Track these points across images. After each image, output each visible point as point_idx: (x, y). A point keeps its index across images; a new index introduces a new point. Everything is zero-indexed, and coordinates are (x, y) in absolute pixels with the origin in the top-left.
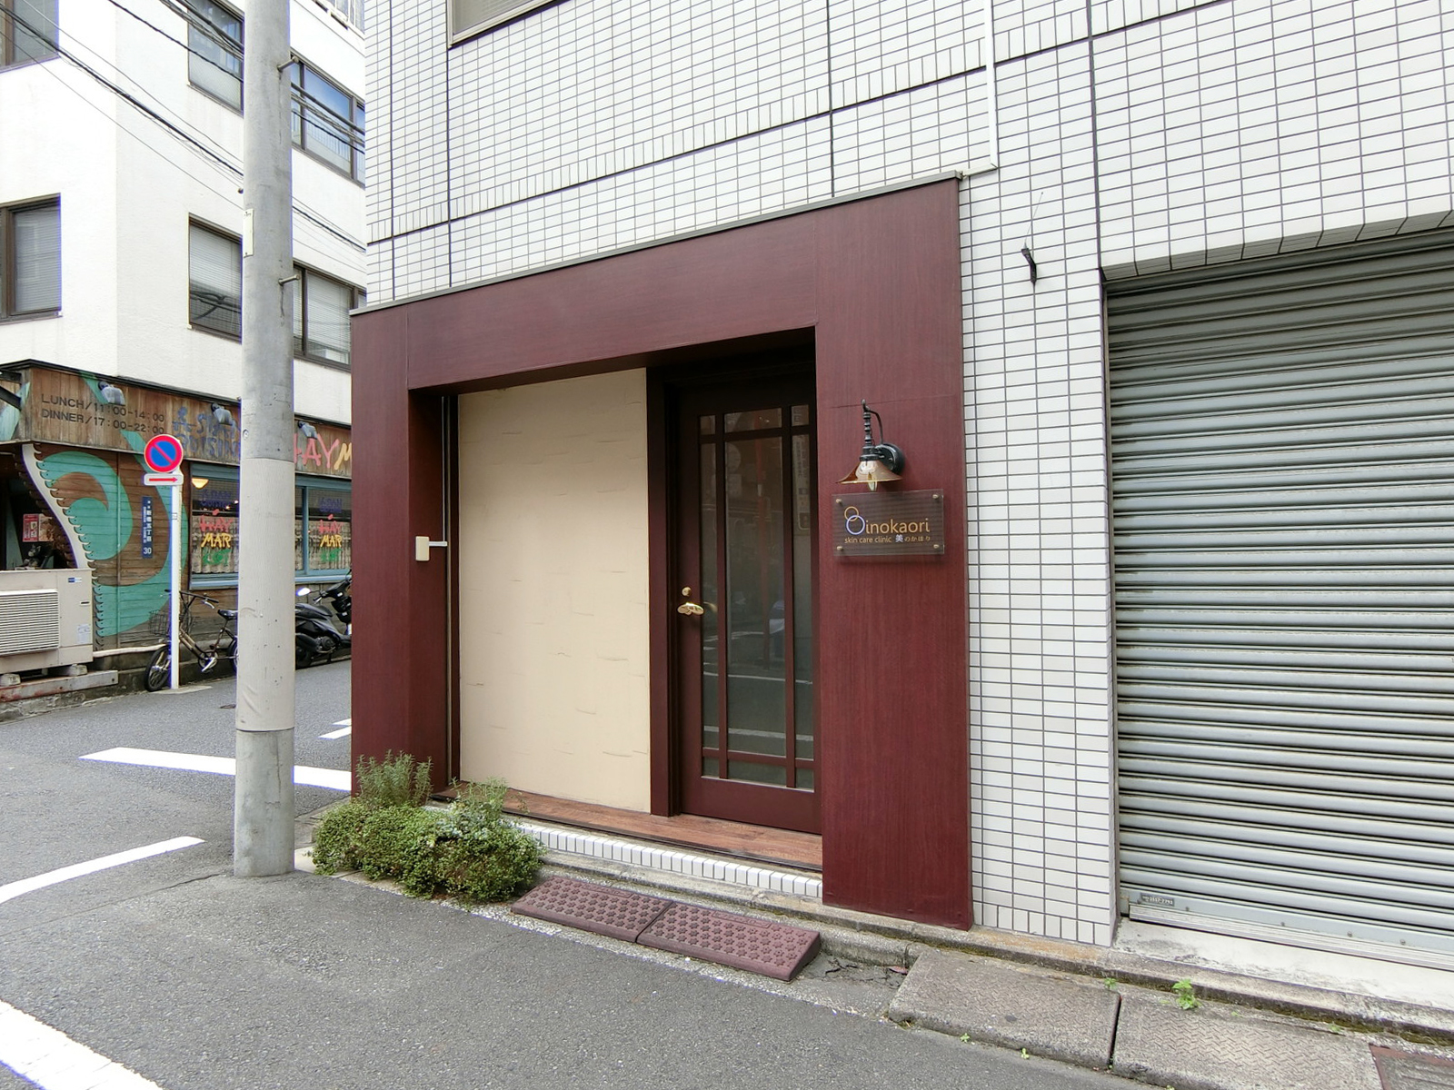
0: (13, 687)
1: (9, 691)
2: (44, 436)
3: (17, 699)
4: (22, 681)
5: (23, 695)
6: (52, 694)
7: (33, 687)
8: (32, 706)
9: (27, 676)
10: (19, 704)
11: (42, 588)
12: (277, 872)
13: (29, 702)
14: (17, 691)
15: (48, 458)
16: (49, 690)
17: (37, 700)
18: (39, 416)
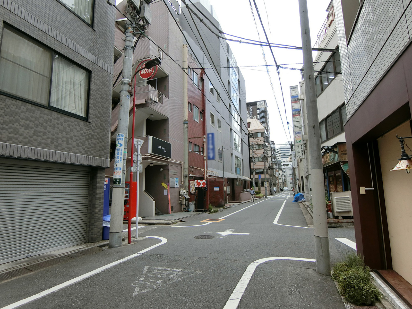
0: (341, 220)
1: (340, 220)
2: (343, 160)
3: (342, 223)
4: (343, 218)
5: (343, 222)
6: (351, 223)
7: (345, 220)
8: (346, 225)
9: (344, 217)
10: (343, 224)
11: (346, 196)
12: (323, 274)
13: (345, 224)
14: (342, 221)
15: (345, 165)
16: (349, 221)
17: (347, 224)
18: (341, 155)
